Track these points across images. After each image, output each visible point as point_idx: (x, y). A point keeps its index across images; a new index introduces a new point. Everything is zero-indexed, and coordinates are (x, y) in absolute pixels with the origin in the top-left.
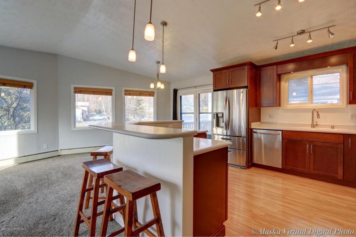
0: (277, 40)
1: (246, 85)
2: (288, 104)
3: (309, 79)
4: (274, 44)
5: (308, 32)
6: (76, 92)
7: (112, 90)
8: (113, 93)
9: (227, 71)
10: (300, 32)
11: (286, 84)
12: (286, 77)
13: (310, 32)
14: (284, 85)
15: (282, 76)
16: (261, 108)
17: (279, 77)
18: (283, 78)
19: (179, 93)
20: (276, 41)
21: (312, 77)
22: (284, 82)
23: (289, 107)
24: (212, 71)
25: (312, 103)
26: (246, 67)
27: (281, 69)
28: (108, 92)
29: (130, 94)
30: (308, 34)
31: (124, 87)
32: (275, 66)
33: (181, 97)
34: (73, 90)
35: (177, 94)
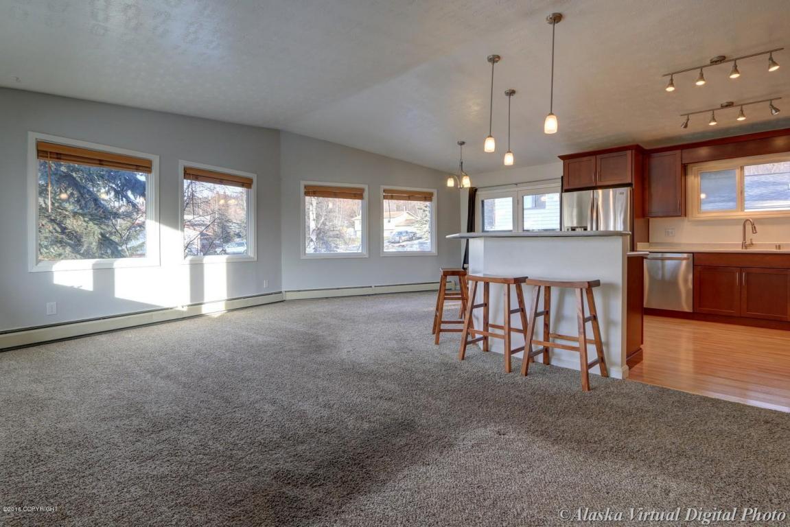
0: (688, 115)
1: (629, 181)
2: (699, 211)
3: (738, 171)
4: (684, 119)
5: (739, 105)
6: (307, 193)
7: (362, 190)
8: (366, 195)
9: (593, 158)
10: (726, 104)
11: (696, 179)
12: (696, 168)
13: (742, 105)
14: (693, 180)
15: (689, 166)
16: (651, 219)
17: (685, 169)
18: (692, 169)
19: (480, 196)
20: (686, 116)
21: (742, 168)
22: (693, 177)
23: (702, 216)
24: (562, 157)
25: (742, 209)
26: (629, 152)
27: (688, 155)
28: (356, 194)
29: (392, 198)
30: (739, 107)
31: (383, 184)
32: (678, 152)
33: (483, 202)
34: (302, 190)
35: (477, 197)
